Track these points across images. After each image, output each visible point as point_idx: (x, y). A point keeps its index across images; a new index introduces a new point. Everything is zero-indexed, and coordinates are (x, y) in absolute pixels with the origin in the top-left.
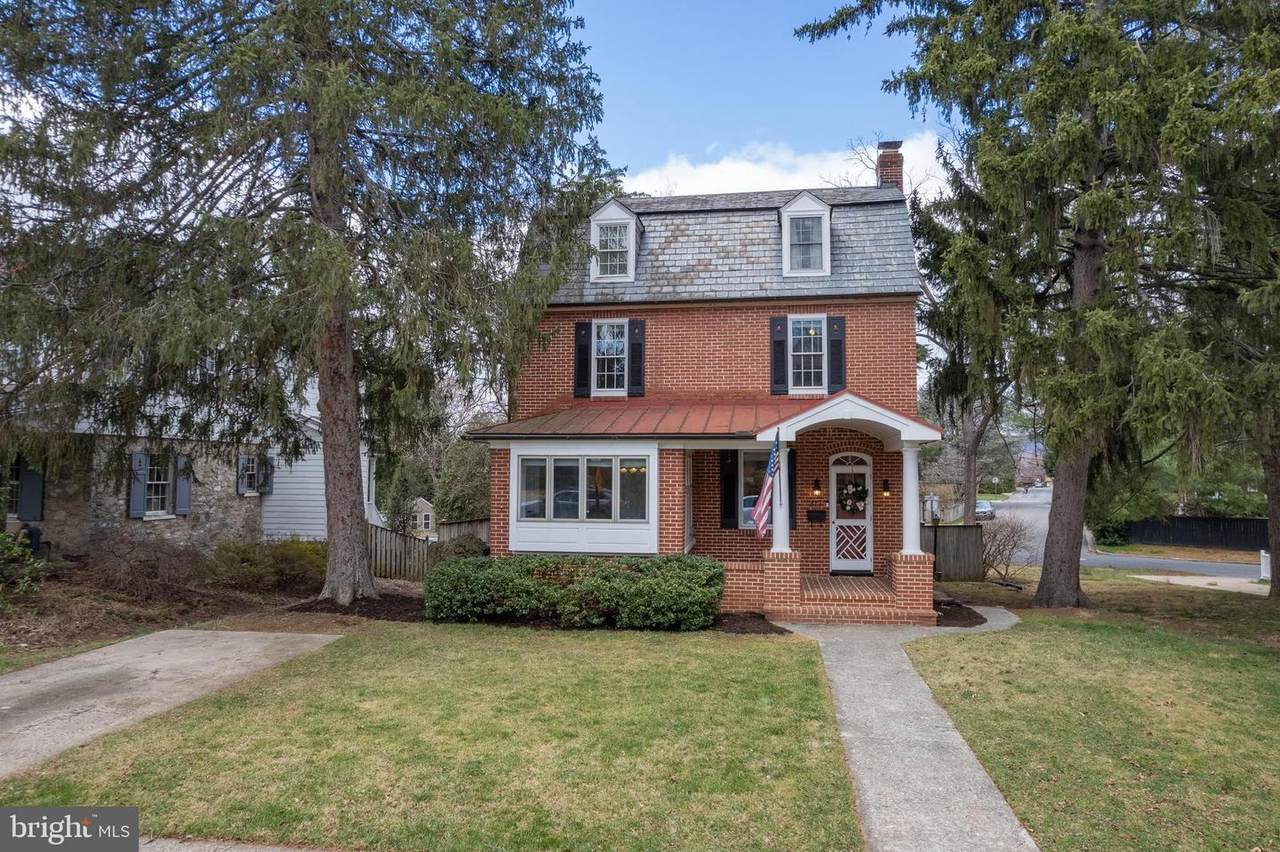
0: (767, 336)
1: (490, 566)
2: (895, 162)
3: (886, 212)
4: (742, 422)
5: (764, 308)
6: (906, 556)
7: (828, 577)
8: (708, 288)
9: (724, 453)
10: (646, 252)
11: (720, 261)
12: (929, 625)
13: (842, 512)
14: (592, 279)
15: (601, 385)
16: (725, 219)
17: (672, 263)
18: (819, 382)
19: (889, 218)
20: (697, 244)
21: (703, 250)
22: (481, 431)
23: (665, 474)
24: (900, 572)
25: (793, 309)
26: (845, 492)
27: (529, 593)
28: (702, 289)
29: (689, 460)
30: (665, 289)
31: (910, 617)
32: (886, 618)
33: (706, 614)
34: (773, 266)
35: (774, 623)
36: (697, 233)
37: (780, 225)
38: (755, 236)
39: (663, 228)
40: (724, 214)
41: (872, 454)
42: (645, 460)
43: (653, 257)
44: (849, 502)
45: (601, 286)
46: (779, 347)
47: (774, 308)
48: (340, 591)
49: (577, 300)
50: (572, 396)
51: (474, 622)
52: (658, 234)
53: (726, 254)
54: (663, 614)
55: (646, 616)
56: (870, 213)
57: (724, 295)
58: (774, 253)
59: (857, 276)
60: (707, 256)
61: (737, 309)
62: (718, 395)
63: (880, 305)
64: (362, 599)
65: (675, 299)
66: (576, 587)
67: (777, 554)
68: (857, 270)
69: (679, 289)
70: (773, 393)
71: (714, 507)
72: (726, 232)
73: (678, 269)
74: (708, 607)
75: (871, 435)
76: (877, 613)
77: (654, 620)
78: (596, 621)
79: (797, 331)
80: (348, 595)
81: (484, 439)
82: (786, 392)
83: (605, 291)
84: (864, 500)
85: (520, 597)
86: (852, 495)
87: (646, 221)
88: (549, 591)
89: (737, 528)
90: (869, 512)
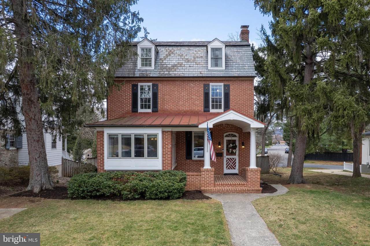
0: (202, 91)
1: (95, 177)
2: (246, 33)
3: (244, 49)
4: (193, 121)
5: (201, 80)
6: (251, 169)
7: (223, 176)
8: (181, 73)
9: (187, 133)
10: (159, 59)
11: (186, 63)
12: (259, 193)
13: (228, 153)
14: (138, 68)
15: (142, 108)
16: (188, 49)
17: (169, 63)
18: (220, 108)
19: (245, 51)
20: (177, 57)
21: (179, 59)
22: (92, 124)
23: (165, 140)
24: (249, 175)
25: (212, 81)
26: (229, 146)
27: (109, 187)
28: (179, 73)
29: (174, 135)
30: (166, 73)
31: (252, 190)
32: (244, 191)
33: (180, 193)
34: (205, 65)
35: (205, 194)
36: (177, 53)
37: (207, 52)
38: (198, 55)
39: (165, 51)
40: (187, 47)
41: (238, 133)
42: (157, 135)
43: (161, 61)
44: (231, 150)
45: (142, 71)
46: (207, 95)
47: (205, 80)
48: (35, 187)
49: (132, 76)
50: (131, 112)
51: (88, 199)
52: (163, 53)
53: (188, 61)
54: (163, 193)
55: (156, 195)
56: (238, 49)
57: (187, 75)
58: (205, 61)
59: (234, 70)
60: (181, 61)
61: (192, 80)
62: (185, 112)
63: (242, 80)
64: (45, 190)
65: (169, 76)
66: (129, 184)
67: (206, 169)
68: (234, 68)
69: (171, 73)
70: (205, 111)
71: (184, 152)
72: (188, 53)
73: (171, 66)
74: (180, 190)
75: (238, 126)
76: (241, 189)
77: (160, 196)
78: (137, 197)
79: (213, 89)
80: (38, 189)
81: (93, 127)
82: (209, 111)
83: (143, 73)
84: (235, 149)
85: (106, 188)
86: (231, 147)
87: (159, 48)
88: (118, 186)
89: (191, 159)
90: (237, 153)
